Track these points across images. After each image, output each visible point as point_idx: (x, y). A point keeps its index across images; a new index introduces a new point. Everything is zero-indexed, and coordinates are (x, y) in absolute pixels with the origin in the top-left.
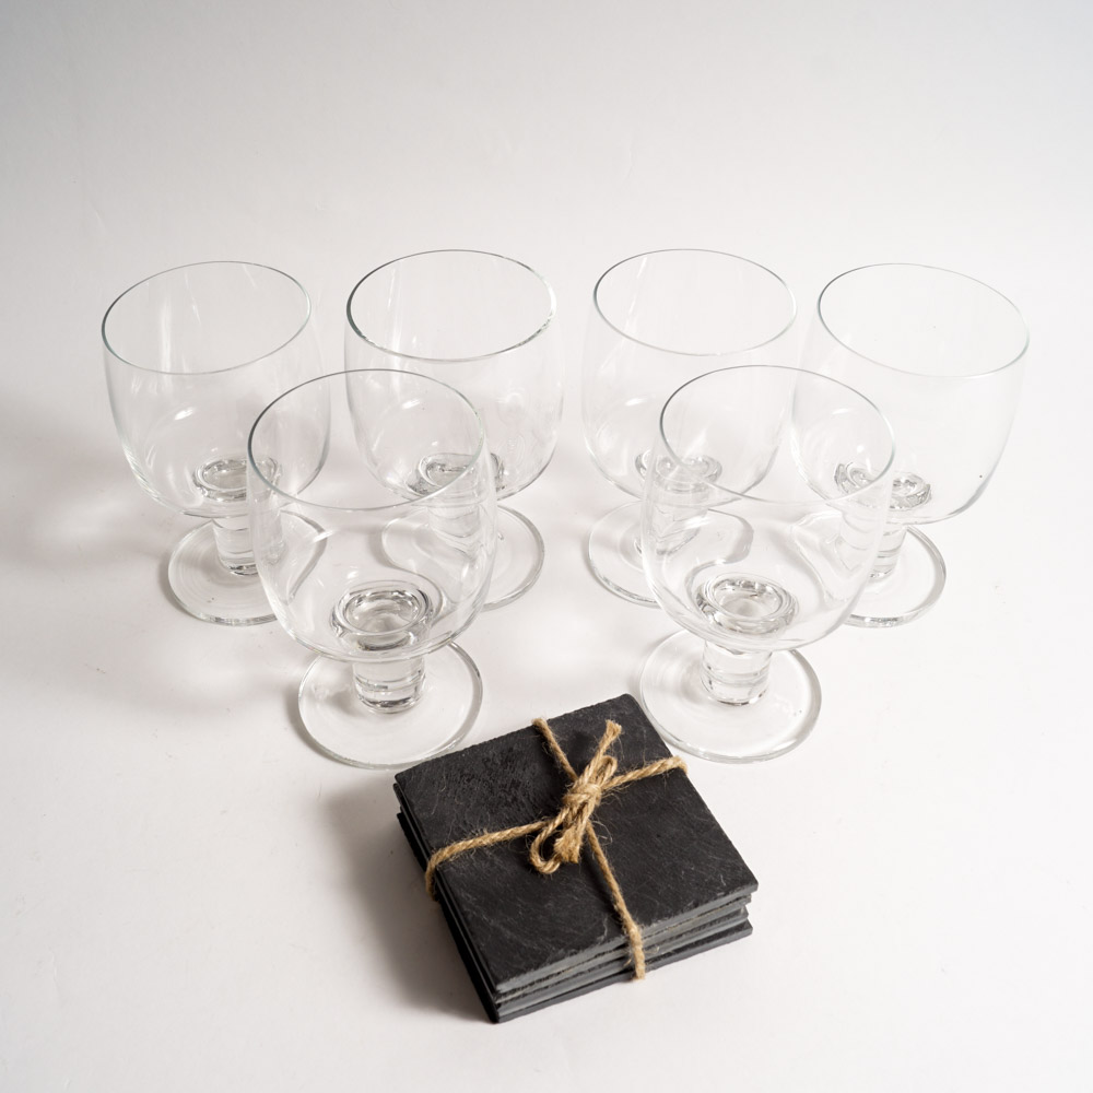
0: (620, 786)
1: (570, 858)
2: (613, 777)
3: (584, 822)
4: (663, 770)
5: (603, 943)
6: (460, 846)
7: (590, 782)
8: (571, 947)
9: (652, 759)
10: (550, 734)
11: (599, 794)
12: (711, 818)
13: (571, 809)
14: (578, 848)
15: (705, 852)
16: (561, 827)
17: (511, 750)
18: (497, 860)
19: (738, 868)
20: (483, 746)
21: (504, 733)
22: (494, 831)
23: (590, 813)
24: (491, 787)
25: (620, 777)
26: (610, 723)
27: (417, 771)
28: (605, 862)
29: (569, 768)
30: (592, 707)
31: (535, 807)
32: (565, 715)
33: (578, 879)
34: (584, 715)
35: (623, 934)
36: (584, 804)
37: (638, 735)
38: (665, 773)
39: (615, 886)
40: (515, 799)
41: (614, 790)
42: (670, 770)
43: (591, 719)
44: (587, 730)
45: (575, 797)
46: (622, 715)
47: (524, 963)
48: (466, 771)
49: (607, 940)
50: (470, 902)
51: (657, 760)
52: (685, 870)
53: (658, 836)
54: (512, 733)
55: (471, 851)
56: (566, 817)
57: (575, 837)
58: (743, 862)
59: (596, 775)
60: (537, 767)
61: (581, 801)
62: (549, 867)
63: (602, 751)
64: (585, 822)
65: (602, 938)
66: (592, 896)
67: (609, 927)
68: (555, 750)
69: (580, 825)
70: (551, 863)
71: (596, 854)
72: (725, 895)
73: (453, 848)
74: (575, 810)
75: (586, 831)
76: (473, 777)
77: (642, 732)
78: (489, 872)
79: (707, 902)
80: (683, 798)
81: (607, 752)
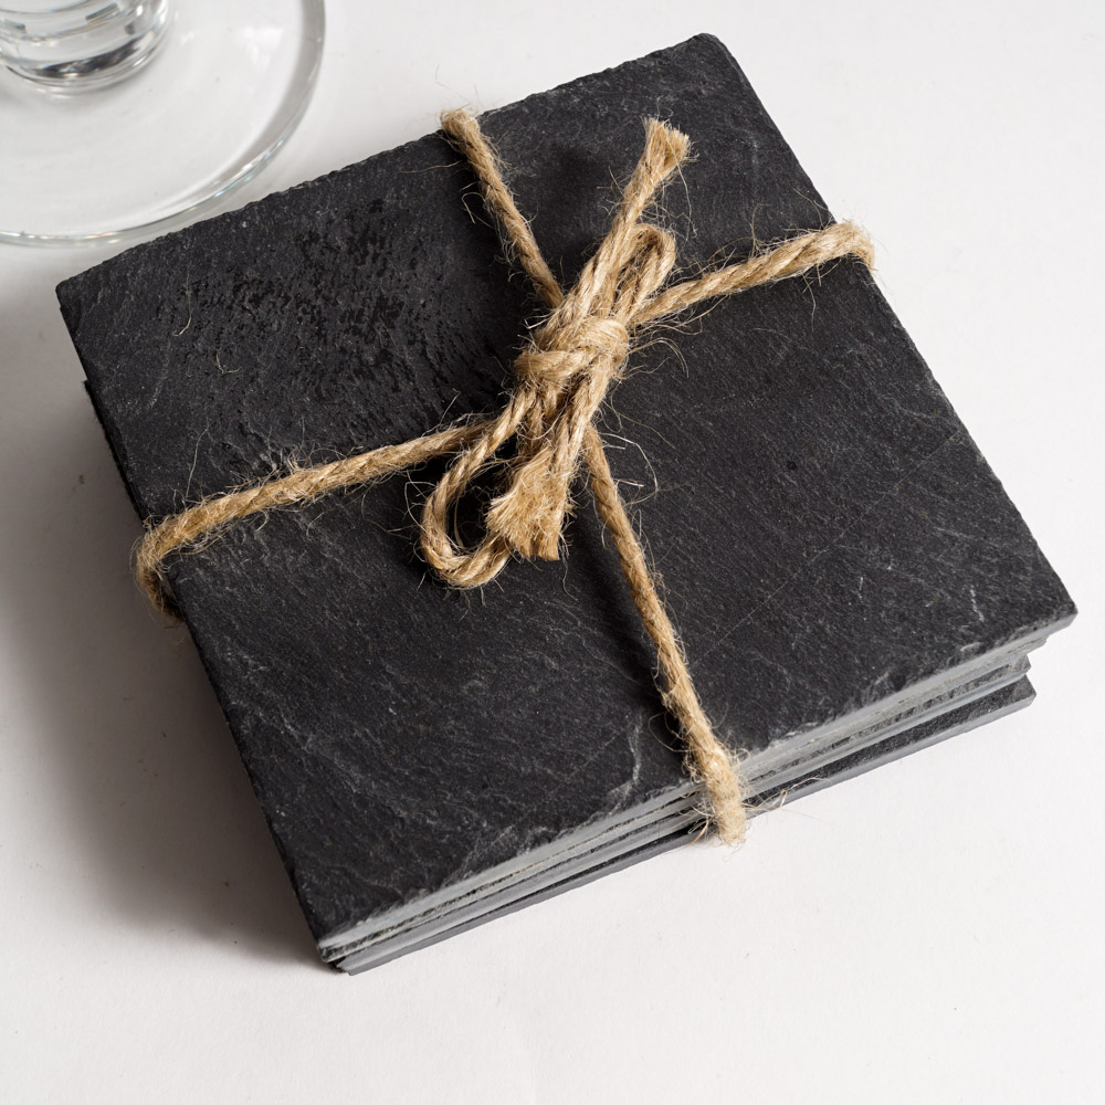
0: (682, 317)
1: (535, 545)
2: (662, 290)
3: (578, 436)
4: (807, 265)
5: (630, 802)
6: (221, 509)
7: (594, 312)
8: (537, 820)
9: (776, 234)
10: (488, 161)
11: (622, 347)
12: (942, 408)
13: (541, 395)
14: (558, 515)
15: (925, 514)
16: (509, 448)
17: (377, 206)
18: (328, 541)
19: (1021, 568)
20: (302, 196)
21: (359, 157)
22: (319, 460)
23: (594, 407)
24: (319, 321)
25: (683, 288)
26: (655, 127)
27: (113, 276)
28: (635, 554)
29: (537, 265)
30: (607, 72)
31: (439, 379)
32: (532, 98)
33: (560, 604)
34: (586, 98)
35: (687, 776)
36: (578, 380)
37: (735, 157)
38: (812, 271)
39: (665, 631)
40: (385, 355)
41: (665, 327)
42: (829, 264)
43: (603, 110)
44: (593, 145)
45: (550, 361)
46: (691, 96)
47: (397, 873)
48: (250, 273)
49: (642, 794)
50: (249, 677)
51: (791, 236)
52: (868, 574)
53: (792, 466)
54: (383, 156)
55: (256, 518)
56: (526, 418)
57: (551, 485)
58: (1034, 545)
59: (613, 285)
60: (450, 258)
61: (568, 372)
62: (475, 571)
63: (632, 215)
64: (580, 436)
65: (627, 788)
66: (600, 656)
67: (645, 753)
68: (500, 208)
69: (564, 447)
70: (482, 559)
71: (612, 531)
72: (982, 651)
73: (200, 516)
74: (552, 396)
75: (584, 464)
76: (269, 290)
77: (747, 149)
78: (306, 582)
79: (930, 672)
80: (863, 349)
81: (649, 215)
